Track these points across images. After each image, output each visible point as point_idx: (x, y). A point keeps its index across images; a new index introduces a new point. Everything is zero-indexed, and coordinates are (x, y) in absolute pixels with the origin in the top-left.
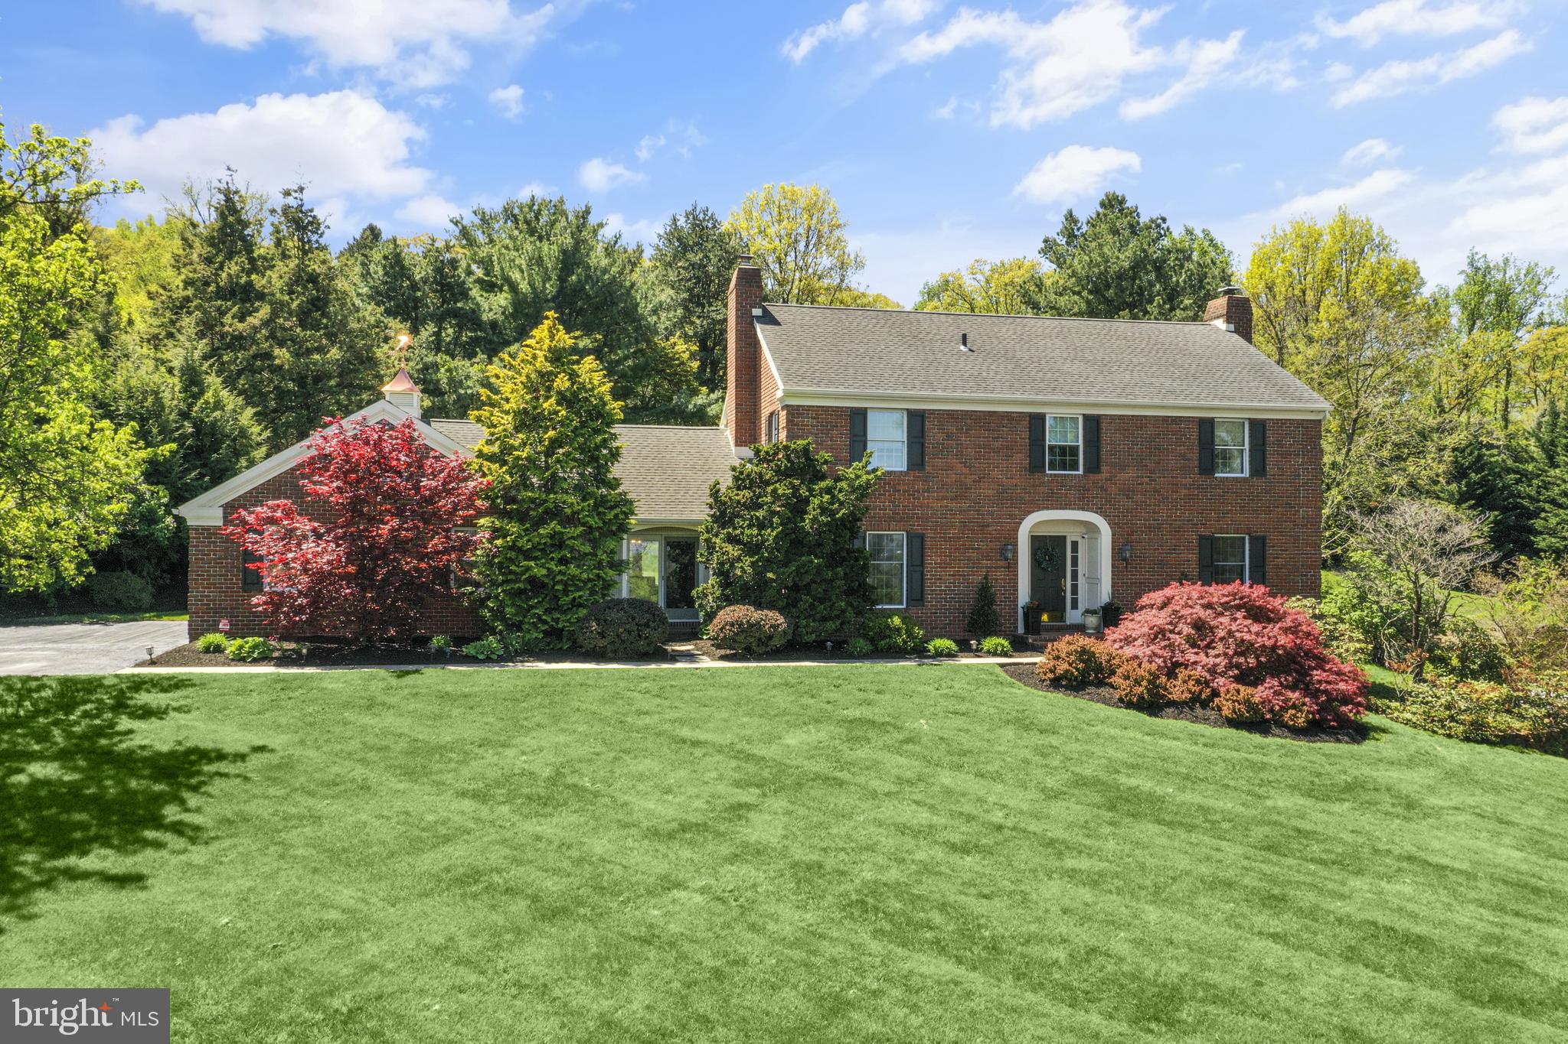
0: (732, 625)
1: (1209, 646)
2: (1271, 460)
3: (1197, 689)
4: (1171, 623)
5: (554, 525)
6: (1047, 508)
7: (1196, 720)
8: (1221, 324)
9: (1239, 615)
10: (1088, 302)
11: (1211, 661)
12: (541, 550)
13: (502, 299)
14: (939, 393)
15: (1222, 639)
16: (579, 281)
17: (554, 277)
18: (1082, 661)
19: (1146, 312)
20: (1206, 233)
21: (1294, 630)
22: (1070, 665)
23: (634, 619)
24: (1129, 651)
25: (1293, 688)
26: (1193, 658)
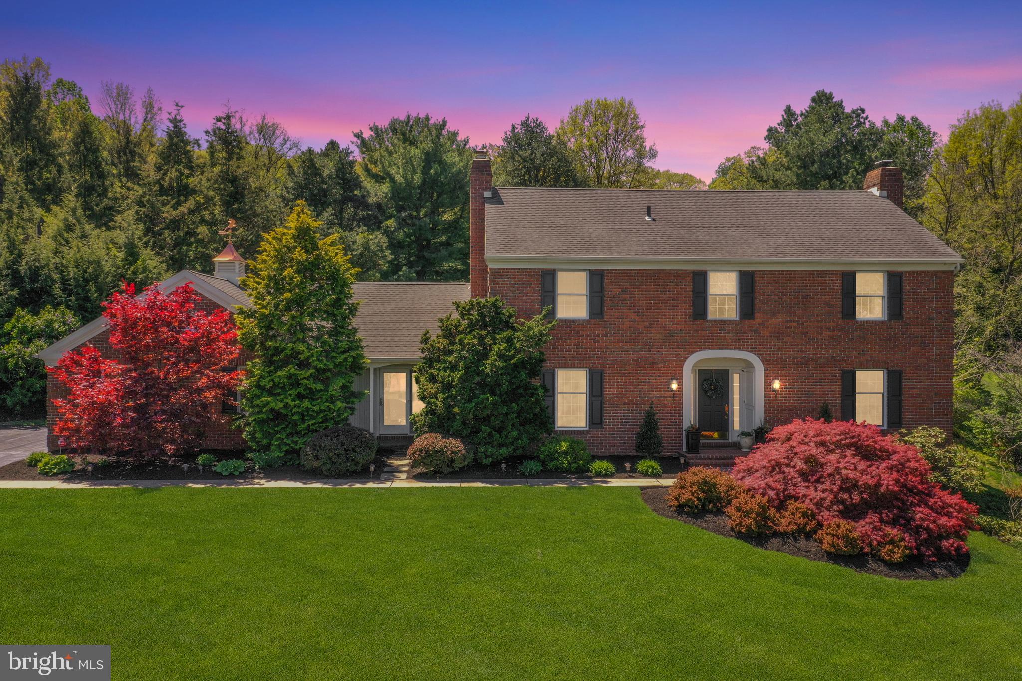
0: (421, 451)
1: (818, 481)
2: (907, 306)
3: (802, 521)
4: (788, 458)
5: (292, 369)
6: (708, 349)
7: (797, 552)
8: (875, 191)
9: (849, 453)
10: (798, 175)
11: (820, 495)
12: (282, 388)
13: (385, 188)
14: (615, 256)
15: (830, 475)
16: (436, 173)
17: (419, 171)
18: (703, 492)
19: (842, 182)
20: (915, 119)
21: (900, 468)
22: (693, 494)
23: (343, 445)
24: (748, 482)
25: (894, 523)
26: (802, 491)
